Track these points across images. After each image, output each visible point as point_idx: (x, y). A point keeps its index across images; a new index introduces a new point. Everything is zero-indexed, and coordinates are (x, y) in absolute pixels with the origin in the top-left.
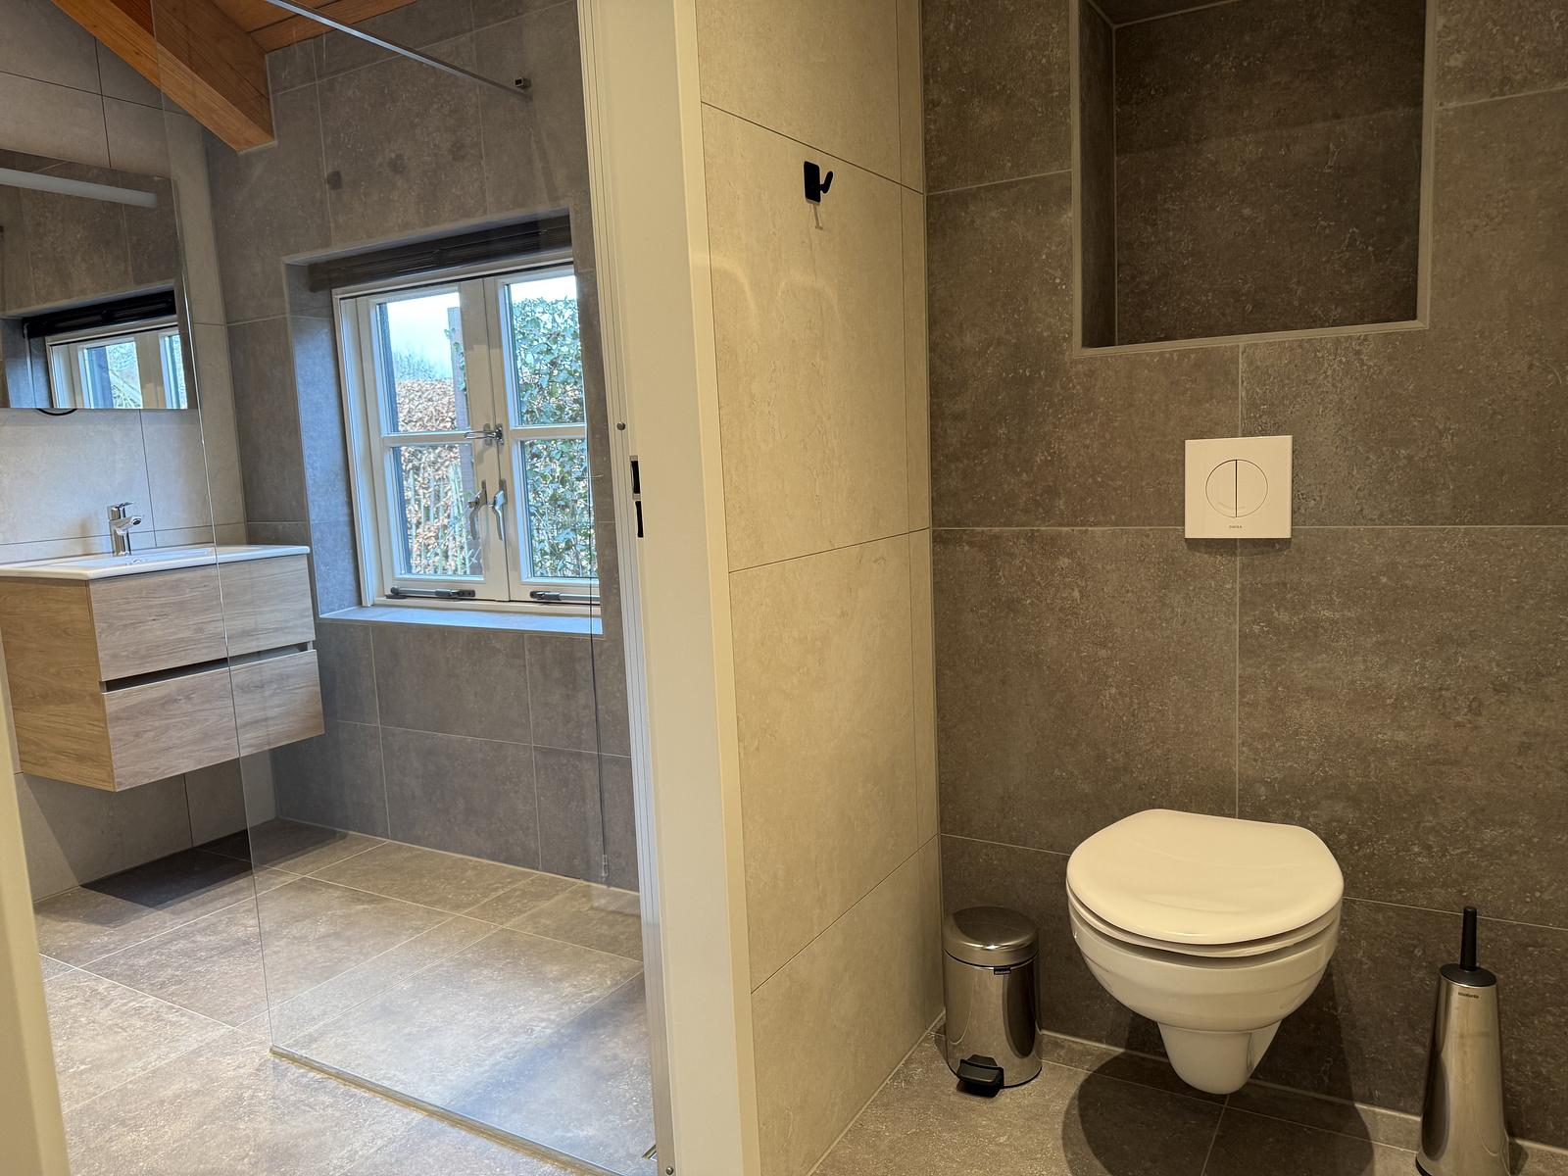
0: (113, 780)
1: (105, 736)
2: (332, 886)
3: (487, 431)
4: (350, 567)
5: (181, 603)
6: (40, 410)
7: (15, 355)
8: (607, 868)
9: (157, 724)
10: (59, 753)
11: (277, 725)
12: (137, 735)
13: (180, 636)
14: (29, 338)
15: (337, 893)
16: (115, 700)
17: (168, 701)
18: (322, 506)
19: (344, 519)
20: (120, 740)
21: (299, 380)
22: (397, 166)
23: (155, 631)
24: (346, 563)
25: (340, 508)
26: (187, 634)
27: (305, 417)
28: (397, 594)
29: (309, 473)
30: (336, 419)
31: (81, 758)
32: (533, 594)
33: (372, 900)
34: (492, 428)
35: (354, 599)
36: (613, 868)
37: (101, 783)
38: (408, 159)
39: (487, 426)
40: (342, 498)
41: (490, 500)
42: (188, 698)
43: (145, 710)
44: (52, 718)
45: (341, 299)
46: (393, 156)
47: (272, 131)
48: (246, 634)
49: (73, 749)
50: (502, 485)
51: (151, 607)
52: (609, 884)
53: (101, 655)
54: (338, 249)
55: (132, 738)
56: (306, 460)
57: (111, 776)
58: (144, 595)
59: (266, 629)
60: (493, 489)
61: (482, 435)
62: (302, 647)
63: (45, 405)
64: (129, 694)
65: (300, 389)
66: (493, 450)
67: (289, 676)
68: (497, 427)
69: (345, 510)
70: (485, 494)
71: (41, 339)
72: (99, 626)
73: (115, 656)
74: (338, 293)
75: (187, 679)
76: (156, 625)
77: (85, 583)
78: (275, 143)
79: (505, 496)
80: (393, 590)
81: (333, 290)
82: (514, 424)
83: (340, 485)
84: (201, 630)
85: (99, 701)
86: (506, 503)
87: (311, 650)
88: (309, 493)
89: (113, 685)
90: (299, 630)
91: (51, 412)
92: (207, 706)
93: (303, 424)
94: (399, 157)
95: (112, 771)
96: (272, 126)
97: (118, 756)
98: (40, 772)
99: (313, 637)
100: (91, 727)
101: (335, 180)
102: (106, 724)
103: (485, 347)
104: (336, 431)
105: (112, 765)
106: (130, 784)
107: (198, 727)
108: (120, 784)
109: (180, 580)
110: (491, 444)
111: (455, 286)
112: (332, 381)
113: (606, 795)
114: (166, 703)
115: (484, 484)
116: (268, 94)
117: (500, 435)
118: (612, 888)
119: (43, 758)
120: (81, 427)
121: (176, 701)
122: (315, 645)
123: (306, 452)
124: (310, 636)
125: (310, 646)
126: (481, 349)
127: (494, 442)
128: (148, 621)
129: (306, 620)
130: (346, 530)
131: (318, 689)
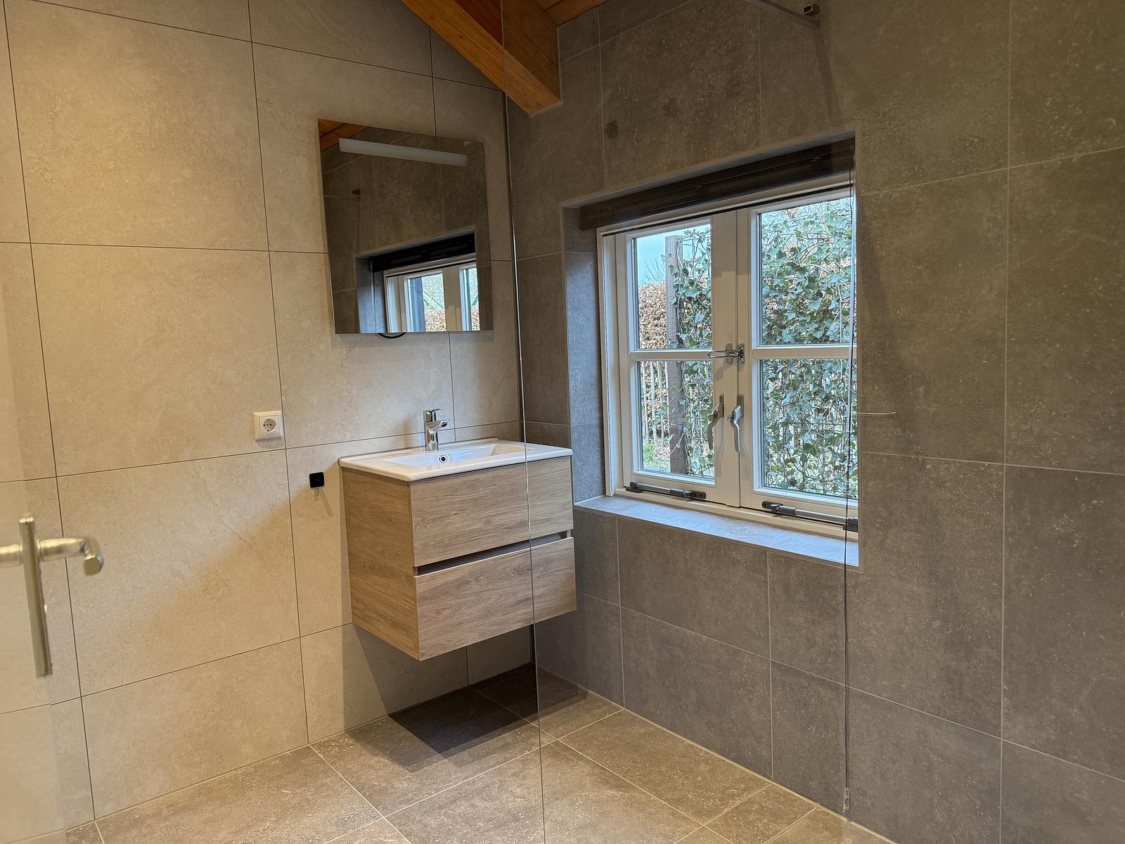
0: (418, 650)
1: (414, 611)
2: (582, 758)
3: (729, 352)
4: (598, 463)
5: (476, 499)
6: (380, 334)
7: (364, 284)
8: (849, 802)
9: (453, 602)
10: (380, 616)
11: (542, 602)
12: (438, 612)
13: (473, 527)
14: (373, 272)
15: (587, 769)
16: (424, 582)
17: (462, 583)
18: (580, 413)
19: (596, 422)
20: (425, 616)
21: (569, 306)
22: (670, 109)
23: (457, 523)
24: (595, 459)
25: (593, 412)
26: (479, 526)
27: (572, 336)
28: (635, 488)
29: (572, 383)
30: (594, 338)
31: (395, 625)
32: (765, 504)
33: (620, 786)
34: (734, 348)
35: (600, 489)
36: (856, 804)
37: (409, 650)
38: (682, 101)
39: (730, 345)
40: (595, 404)
41: (728, 413)
42: (477, 580)
43: (444, 591)
44: (376, 587)
45: (604, 236)
46: (667, 101)
47: (559, 95)
48: (523, 524)
49: (390, 616)
50: (740, 400)
51: (454, 503)
52: (850, 818)
53: (415, 544)
54: (609, 192)
55: (434, 615)
56: (570, 373)
57: (417, 647)
58: (449, 493)
59: (538, 521)
60: (730, 403)
61: (724, 354)
62: (563, 535)
63: (382, 331)
64: (434, 578)
65: (569, 313)
66: (734, 367)
67: (552, 560)
68: (738, 347)
69: (596, 414)
70: (722, 407)
71: (380, 272)
72: (415, 520)
73: (426, 545)
74: (601, 231)
75: (477, 564)
76: (457, 518)
77: (407, 484)
78: (560, 103)
79: (742, 410)
80: (632, 484)
81: (598, 229)
82: (755, 344)
83: (594, 393)
84: (489, 522)
85: (412, 583)
86: (742, 417)
87: (569, 538)
88: (571, 401)
89: (422, 570)
90: (562, 521)
91: (386, 336)
92: (490, 587)
93: (569, 343)
94: (672, 101)
95: (418, 643)
96: (559, 89)
97: (425, 630)
98: (365, 626)
99: (571, 526)
100: (404, 602)
101: (612, 130)
102: (415, 602)
103: (734, 273)
104: (594, 348)
105: (418, 637)
106: (431, 655)
107: (483, 605)
108: (423, 654)
109: (475, 480)
110: (731, 363)
111: (708, 219)
112: (593, 306)
113: (852, 730)
114: (460, 584)
115: (722, 398)
116: (557, 61)
117: (741, 354)
118: (853, 823)
119: (368, 616)
120: (407, 347)
121: (468, 583)
122: (573, 533)
123: (571, 366)
124: (569, 525)
125: (569, 534)
126: (729, 275)
127: (735, 360)
128: (451, 515)
129: (567, 512)
130: (597, 430)
131: (573, 571)
